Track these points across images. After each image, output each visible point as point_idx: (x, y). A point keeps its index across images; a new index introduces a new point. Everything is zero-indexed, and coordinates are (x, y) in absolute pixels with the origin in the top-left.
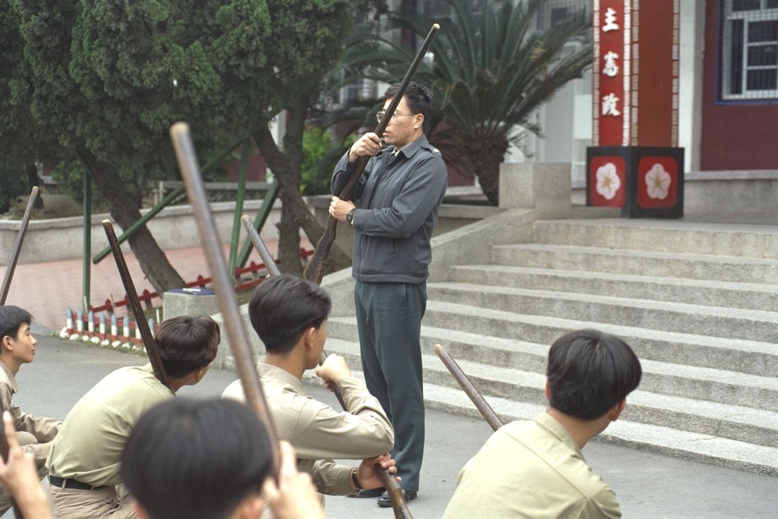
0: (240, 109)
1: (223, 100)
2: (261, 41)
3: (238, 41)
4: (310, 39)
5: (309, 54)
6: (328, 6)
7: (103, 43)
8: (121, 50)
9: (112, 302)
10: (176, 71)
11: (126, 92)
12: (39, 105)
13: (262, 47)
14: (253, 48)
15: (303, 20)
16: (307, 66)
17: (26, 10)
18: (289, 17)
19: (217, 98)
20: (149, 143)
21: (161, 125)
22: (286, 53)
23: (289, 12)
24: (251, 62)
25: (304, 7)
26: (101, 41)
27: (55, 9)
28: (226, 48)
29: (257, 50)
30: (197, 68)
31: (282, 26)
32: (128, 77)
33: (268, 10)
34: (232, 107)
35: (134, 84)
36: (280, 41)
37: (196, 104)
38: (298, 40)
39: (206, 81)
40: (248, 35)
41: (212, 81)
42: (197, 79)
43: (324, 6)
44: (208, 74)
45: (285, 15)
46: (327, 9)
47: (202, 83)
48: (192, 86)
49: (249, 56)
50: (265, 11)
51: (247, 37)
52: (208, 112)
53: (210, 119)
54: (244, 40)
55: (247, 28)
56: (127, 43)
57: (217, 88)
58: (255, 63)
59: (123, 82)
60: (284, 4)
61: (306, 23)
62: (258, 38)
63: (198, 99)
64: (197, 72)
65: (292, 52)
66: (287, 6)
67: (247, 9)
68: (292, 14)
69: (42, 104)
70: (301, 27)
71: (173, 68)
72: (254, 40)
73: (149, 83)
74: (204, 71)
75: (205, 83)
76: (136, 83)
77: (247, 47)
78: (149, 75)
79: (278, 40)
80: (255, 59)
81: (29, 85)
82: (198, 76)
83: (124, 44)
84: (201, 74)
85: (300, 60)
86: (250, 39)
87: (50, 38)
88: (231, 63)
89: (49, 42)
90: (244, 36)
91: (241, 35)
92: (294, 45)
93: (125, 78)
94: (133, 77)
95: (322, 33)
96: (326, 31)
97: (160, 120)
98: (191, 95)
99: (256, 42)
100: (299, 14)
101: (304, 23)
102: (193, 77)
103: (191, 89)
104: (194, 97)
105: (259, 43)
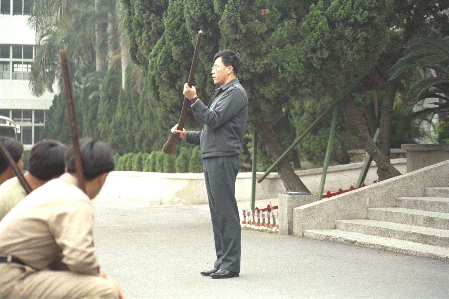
0: (318, 84)
1: (307, 79)
2: (324, 42)
3: (310, 42)
4: (355, 40)
5: (355, 48)
6: (363, 18)
7: (232, 48)
8: (242, 51)
9: (271, 206)
10: (275, 62)
11: (248, 76)
12: (210, 87)
13: (324, 45)
14: (319, 46)
15: (350, 28)
16: (355, 56)
17: (193, 32)
18: (341, 27)
19: (302, 77)
20: (269, 107)
21: (272, 95)
22: (341, 49)
23: (341, 24)
24: (319, 55)
25: (349, 20)
26: (231, 46)
27: (209, 30)
28: (304, 47)
29: (321, 47)
30: (288, 60)
31: (338, 32)
32: (248, 66)
33: (327, 23)
34: (313, 83)
35: (251, 71)
36: (337, 41)
37: (289, 81)
38: (348, 41)
39: (293, 67)
40: (315, 39)
41: (297, 68)
42: (288, 66)
43: (360, 19)
44: (295, 63)
45: (339, 26)
46: (362, 20)
47: (291, 68)
48: (286, 71)
49: (317, 51)
50: (325, 24)
51: (314, 40)
52: (298, 86)
53: (300, 90)
54: (312, 42)
55: (314, 34)
56: (245, 47)
57: (301, 71)
58: (322, 55)
59: (246, 70)
60: (338, 19)
61: (352, 30)
62: (321, 40)
63: (289, 79)
64: (288, 62)
65: (345, 48)
66: (339, 20)
67: (314, 23)
68: (342, 25)
69: (212, 87)
70: (348, 32)
71: (272, 60)
72: (319, 41)
73: (259, 70)
74: (292, 61)
75: (292, 68)
76: (252, 70)
77: (315, 46)
78: (259, 65)
79: (336, 41)
80: (321, 53)
81: (205, 76)
82: (289, 65)
83: (243, 47)
84: (291, 63)
85: (350, 53)
86: (317, 41)
87: (208, 47)
88: (308, 56)
89: (208, 49)
90: (313, 39)
91: (311, 39)
92: (346, 44)
93: (246, 68)
94: (250, 67)
95: (362, 35)
96: (364, 34)
97: (270, 92)
98: (286, 76)
99: (320, 42)
100: (347, 25)
101: (350, 30)
102: (285, 65)
103: (286, 72)
104: (287, 78)
105: (322, 43)
